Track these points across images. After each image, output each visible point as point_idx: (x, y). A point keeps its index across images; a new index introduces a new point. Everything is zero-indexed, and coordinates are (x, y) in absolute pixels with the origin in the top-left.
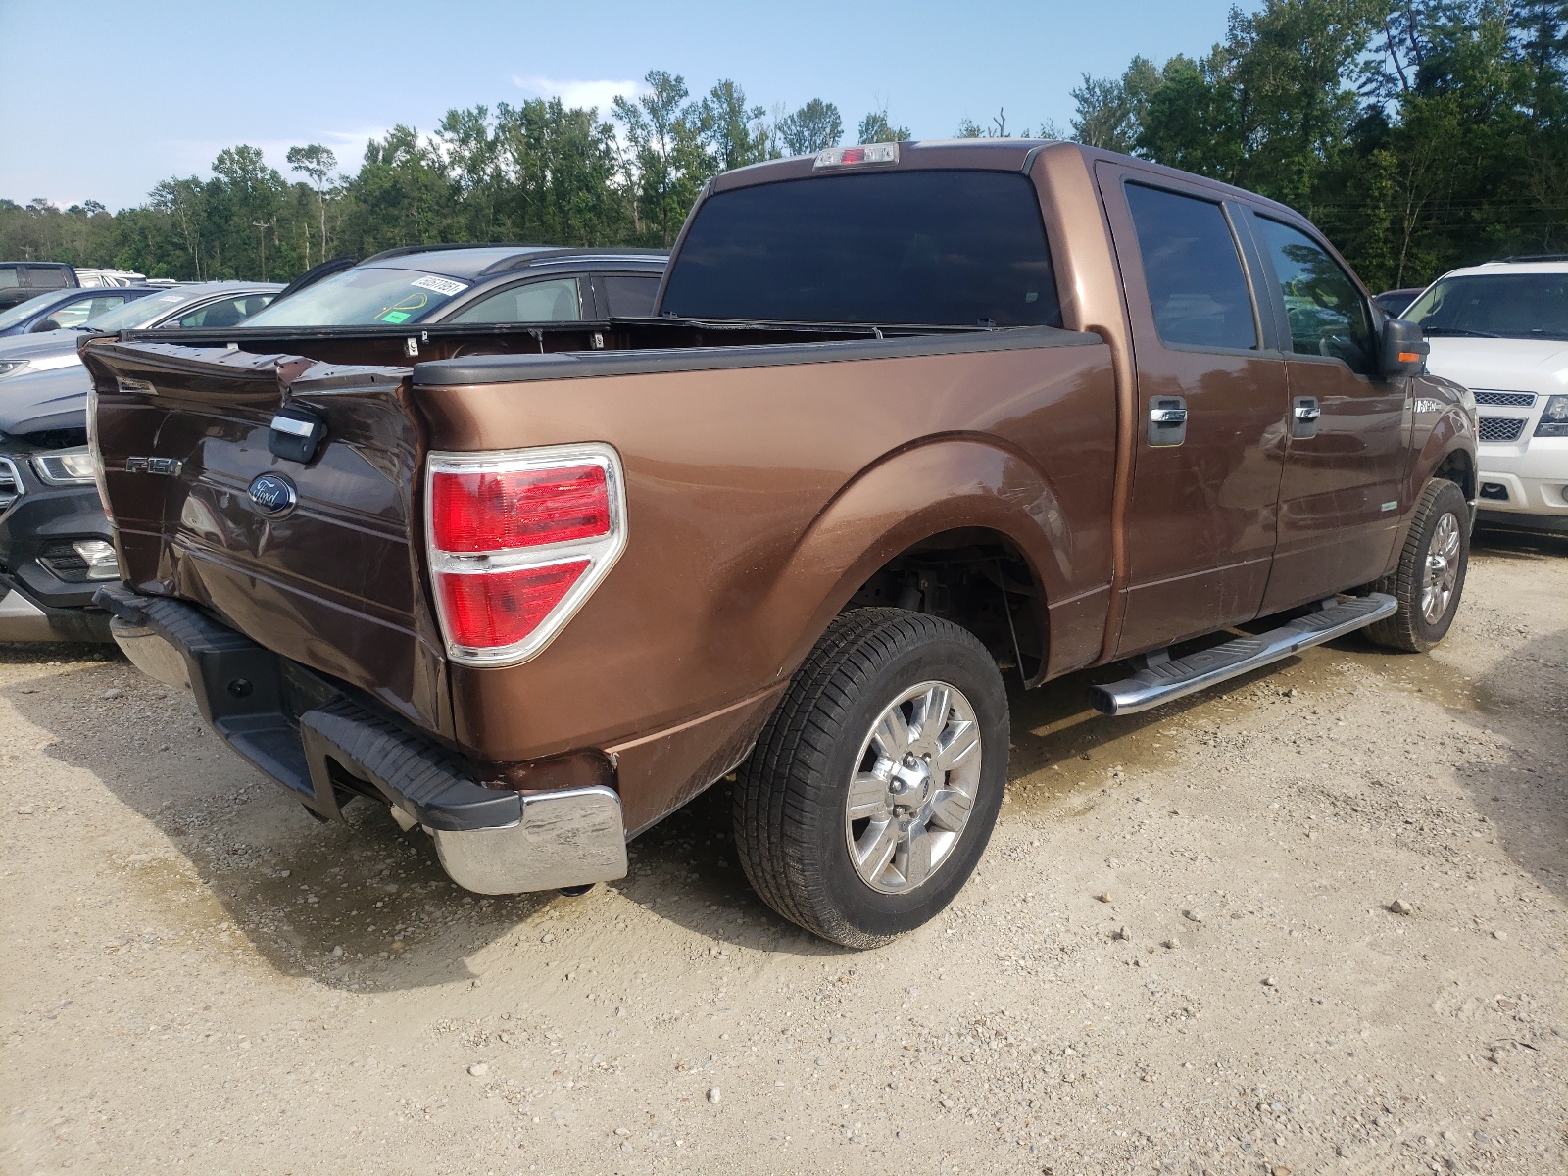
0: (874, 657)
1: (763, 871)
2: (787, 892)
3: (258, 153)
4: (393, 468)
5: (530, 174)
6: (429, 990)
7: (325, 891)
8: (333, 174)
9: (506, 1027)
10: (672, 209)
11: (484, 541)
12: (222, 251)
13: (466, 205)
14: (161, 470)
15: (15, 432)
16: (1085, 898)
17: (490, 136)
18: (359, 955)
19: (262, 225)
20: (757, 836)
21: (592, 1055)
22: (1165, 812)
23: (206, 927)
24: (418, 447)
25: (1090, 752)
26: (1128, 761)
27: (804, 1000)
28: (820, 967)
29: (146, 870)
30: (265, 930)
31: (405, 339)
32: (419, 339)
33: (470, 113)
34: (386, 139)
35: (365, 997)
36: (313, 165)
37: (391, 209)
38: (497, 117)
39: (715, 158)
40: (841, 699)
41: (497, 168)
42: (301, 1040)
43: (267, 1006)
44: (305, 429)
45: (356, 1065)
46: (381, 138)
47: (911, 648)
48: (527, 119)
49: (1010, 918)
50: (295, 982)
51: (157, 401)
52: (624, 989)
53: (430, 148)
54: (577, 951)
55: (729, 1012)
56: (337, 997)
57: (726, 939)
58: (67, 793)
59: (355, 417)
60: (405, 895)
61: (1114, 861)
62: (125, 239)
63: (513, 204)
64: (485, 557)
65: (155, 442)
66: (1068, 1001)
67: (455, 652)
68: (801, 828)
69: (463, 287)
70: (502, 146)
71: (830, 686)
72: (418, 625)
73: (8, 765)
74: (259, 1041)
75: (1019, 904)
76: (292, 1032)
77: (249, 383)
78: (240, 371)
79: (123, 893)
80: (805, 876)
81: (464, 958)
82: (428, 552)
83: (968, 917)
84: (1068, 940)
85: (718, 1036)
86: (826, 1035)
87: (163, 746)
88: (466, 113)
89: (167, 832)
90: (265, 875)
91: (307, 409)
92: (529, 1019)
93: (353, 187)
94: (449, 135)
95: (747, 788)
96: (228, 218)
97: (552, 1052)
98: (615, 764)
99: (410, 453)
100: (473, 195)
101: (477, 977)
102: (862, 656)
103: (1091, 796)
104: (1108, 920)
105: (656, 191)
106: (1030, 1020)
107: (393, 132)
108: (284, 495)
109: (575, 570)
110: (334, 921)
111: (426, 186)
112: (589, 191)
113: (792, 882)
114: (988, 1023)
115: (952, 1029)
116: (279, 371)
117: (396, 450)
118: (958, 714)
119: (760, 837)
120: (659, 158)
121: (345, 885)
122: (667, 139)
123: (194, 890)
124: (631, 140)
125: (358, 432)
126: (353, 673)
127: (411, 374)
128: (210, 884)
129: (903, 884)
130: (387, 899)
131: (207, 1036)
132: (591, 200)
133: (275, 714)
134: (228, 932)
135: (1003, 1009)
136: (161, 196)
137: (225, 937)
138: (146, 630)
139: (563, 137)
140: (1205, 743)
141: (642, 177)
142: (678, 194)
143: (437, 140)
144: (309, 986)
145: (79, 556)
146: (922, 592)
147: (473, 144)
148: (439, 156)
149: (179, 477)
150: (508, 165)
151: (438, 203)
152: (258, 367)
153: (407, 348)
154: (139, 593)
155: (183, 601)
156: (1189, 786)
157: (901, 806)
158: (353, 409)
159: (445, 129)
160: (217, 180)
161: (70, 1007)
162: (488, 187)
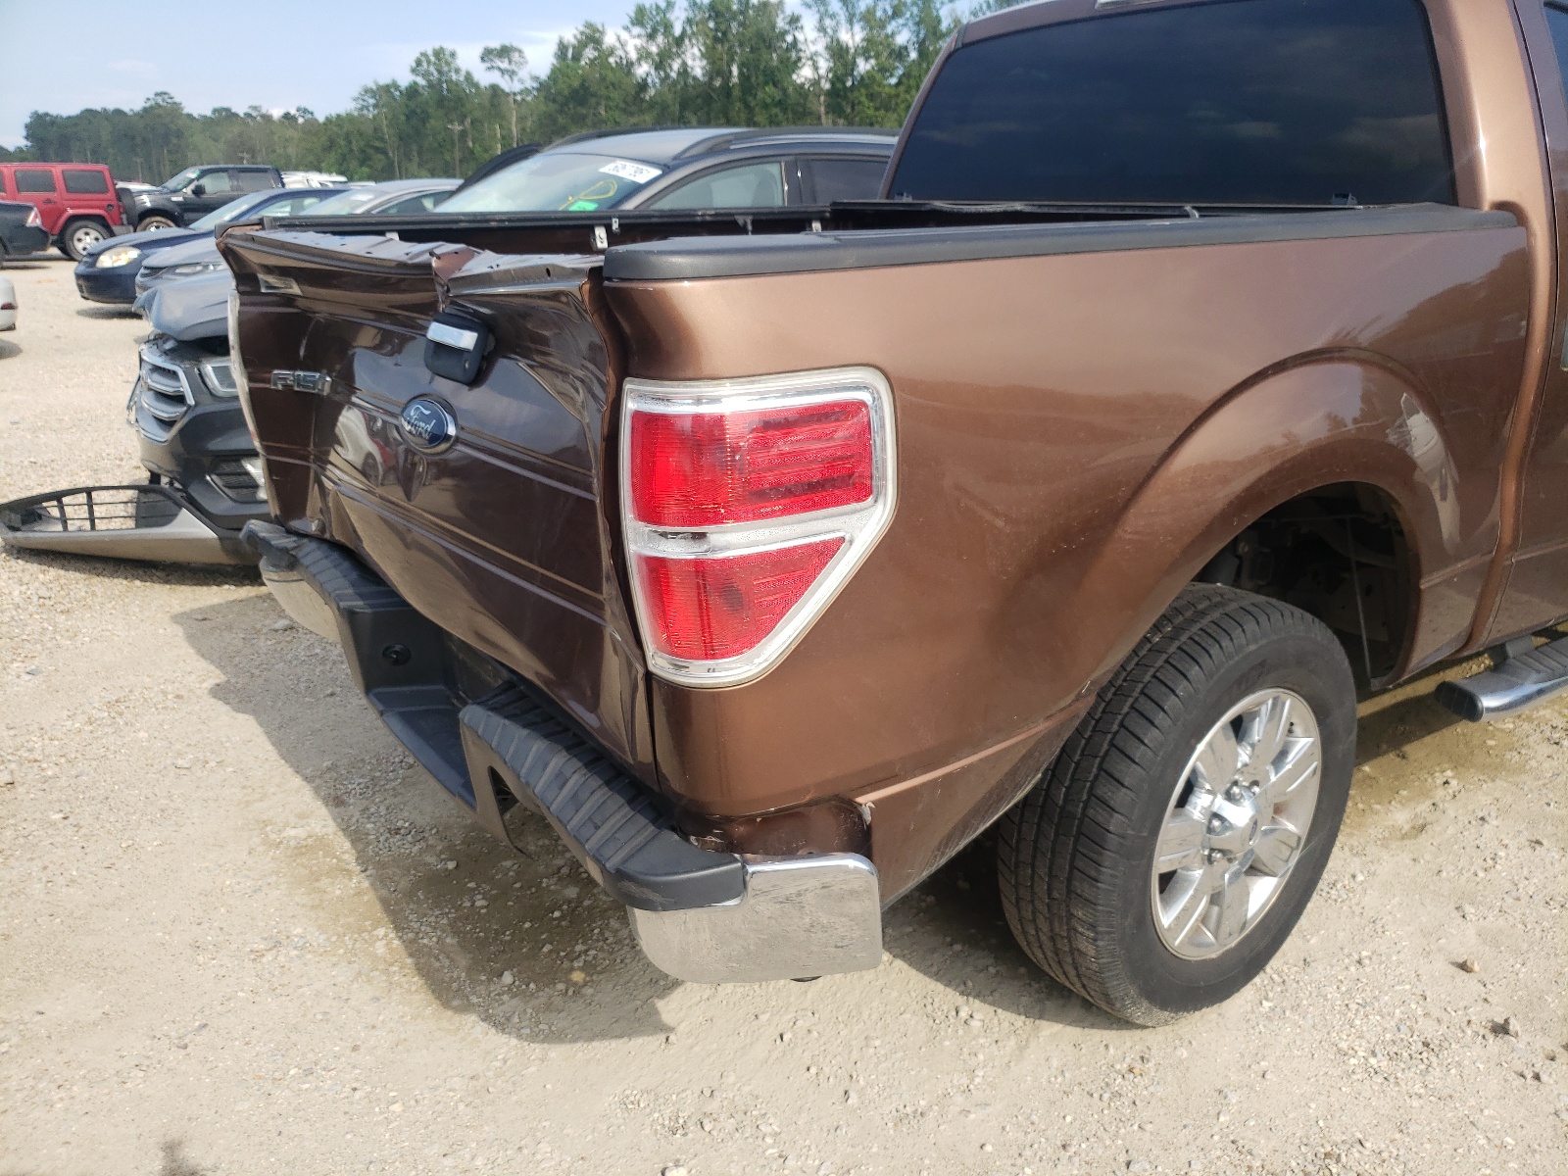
0: (1205, 660)
1: (1037, 930)
2: (1069, 960)
3: (453, 55)
4: (576, 395)
5: (717, 69)
6: (614, 1043)
7: (494, 892)
8: (524, 73)
9: (708, 1109)
10: (860, 103)
11: (703, 513)
12: (420, 154)
13: (652, 104)
14: (308, 387)
15: (186, 337)
16: (1441, 966)
17: (677, 31)
18: (532, 986)
19: (457, 127)
20: (1032, 886)
21: (817, 1162)
22: (1522, 839)
23: (361, 931)
24: (611, 372)
25: (1408, 748)
26: (1459, 763)
27: (1086, 1099)
28: (1102, 1048)
29: (301, 850)
30: (425, 941)
31: (591, 228)
32: (608, 228)
33: (658, 7)
34: (575, 37)
35: (536, 1050)
36: (505, 65)
37: (579, 108)
38: (686, 10)
39: (906, 48)
40: (1160, 718)
41: (684, 64)
42: (461, 1106)
43: (424, 1051)
44: (466, 339)
45: (525, 1151)
46: (570, 36)
47: (1252, 647)
48: (714, 11)
49: (1344, 989)
50: (457, 1018)
51: (301, 303)
52: (852, 1061)
53: (618, 45)
54: (792, 999)
55: (989, 1109)
56: (505, 1045)
57: (977, 996)
58: (228, 744)
59: (529, 326)
60: (586, 903)
61: (1469, 909)
62: (331, 145)
63: (699, 101)
64: (702, 536)
65: (302, 352)
66: (1450, 1130)
67: (660, 663)
68: (1098, 888)
69: (657, 172)
70: (690, 40)
71: (1142, 699)
72: (607, 609)
73: (171, 706)
74: (413, 1103)
75: (1353, 969)
76: (451, 1094)
77: (404, 280)
78: (388, 264)
79: (274, 878)
80: (1097, 946)
81: (656, 1001)
82: (624, 523)
83: (1288, 983)
84: (1430, 1030)
85: (979, 1145)
86: (1123, 1158)
87: (329, 692)
88: (654, 7)
89: (326, 801)
90: (429, 864)
91: (469, 313)
92: (737, 1098)
93: (543, 87)
94: (637, 30)
95: (1021, 823)
96: (424, 121)
97: (767, 1153)
98: (868, 818)
99: (599, 380)
100: (658, 93)
101: (671, 1029)
102: (1190, 660)
103: (1418, 810)
104: (1480, 1002)
105: (844, 83)
106: (1401, 1159)
107: (582, 28)
108: (441, 424)
109: (824, 553)
110: (504, 934)
111: (613, 84)
112: (775, 85)
113: (1078, 950)
114: (1344, 1159)
115: (1294, 1164)
116: (434, 263)
117: (580, 373)
118: (1297, 730)
119: (1037, 890)
120: (847, 48)
121: (518, 885)
122: (857, 27)
123: (351, 879)
124: (819, 30)
125: (532, 346)
126: (525, 662)
127: (602, 264)
128: (368, 873)
129: (1212, 946)
130: (565, 907)
131: (355, 1089)
132: (778, 95)
133: (437, 687)
134: (385, 941)
135: (1360, 1136)
136: (364, 100)
137: (380, 948)
138: (294, 575)
139: (749, 29)
140: (1557, 743)
141: (830, 70)
142: (867, 87)
143: (624, 35)
144: (472, 1025)
145: (247, 474)
146: (1239, 557)
147: (660, 39)
148: (626, 53)
149: (328, 395)
150: (694, 61)
151: (625, 102)
152: (411, 258)
153: (595, 240)
154: (290, 532)
155: (335, 546)
156: (1548, 804)
157: (1220, 851)
158: (526, 314)
159: (633, 24)
160: (415, 83)
161: (204, 1032)
162: (675, 83)
